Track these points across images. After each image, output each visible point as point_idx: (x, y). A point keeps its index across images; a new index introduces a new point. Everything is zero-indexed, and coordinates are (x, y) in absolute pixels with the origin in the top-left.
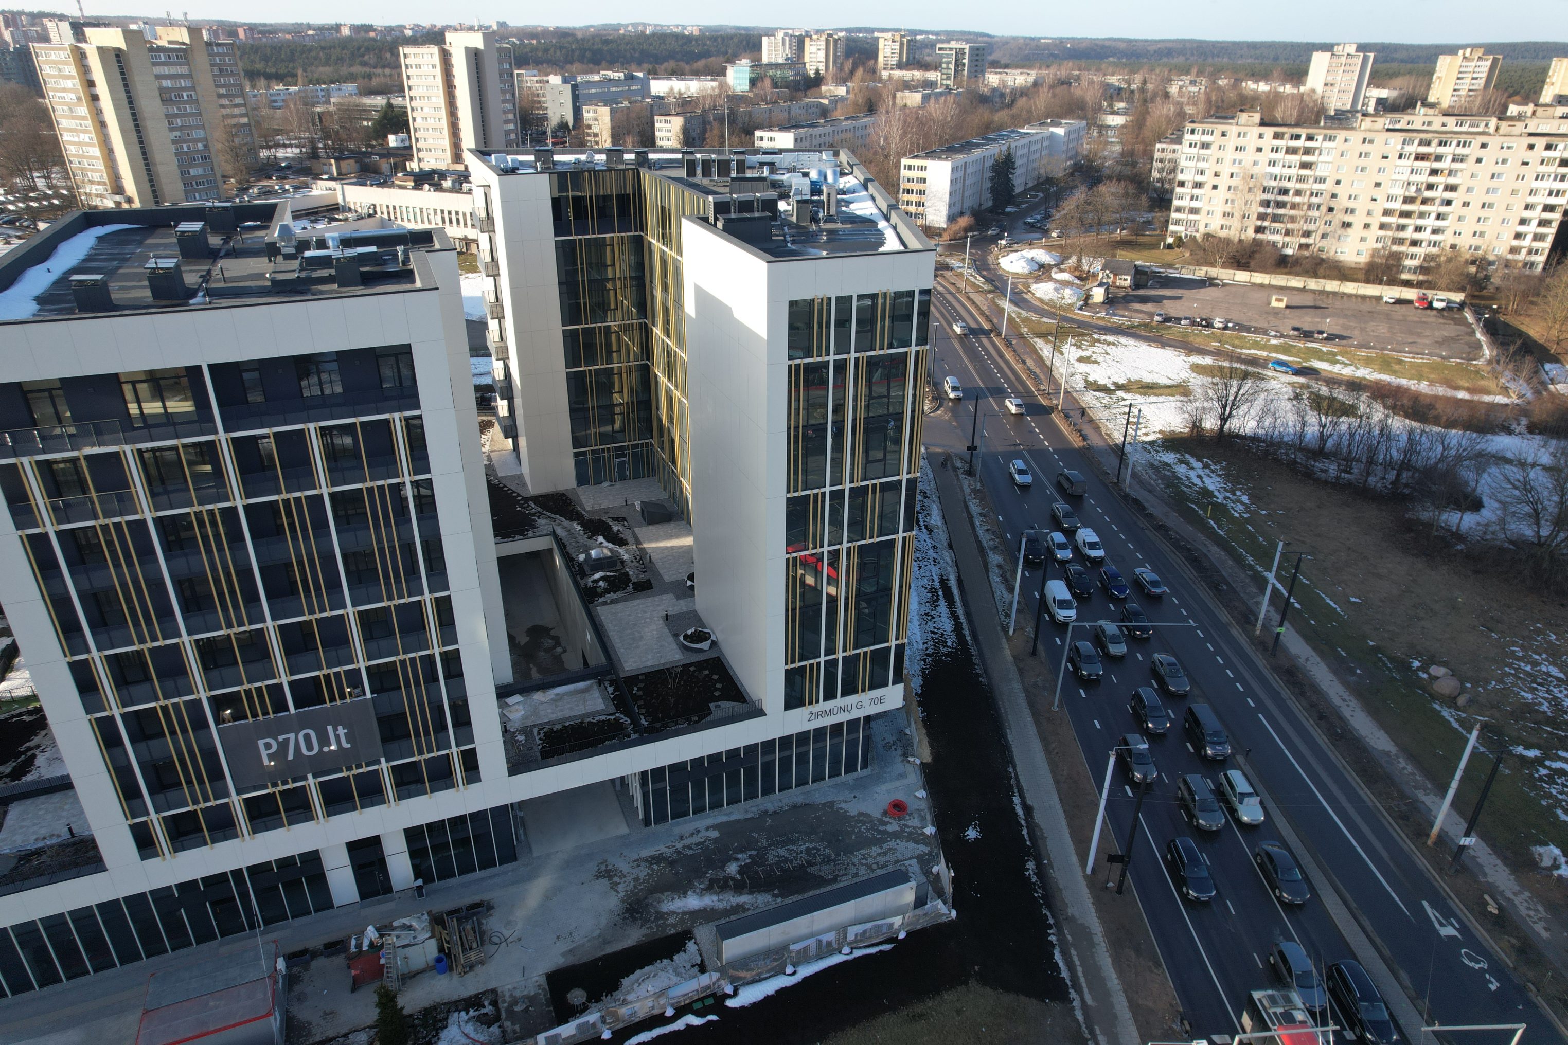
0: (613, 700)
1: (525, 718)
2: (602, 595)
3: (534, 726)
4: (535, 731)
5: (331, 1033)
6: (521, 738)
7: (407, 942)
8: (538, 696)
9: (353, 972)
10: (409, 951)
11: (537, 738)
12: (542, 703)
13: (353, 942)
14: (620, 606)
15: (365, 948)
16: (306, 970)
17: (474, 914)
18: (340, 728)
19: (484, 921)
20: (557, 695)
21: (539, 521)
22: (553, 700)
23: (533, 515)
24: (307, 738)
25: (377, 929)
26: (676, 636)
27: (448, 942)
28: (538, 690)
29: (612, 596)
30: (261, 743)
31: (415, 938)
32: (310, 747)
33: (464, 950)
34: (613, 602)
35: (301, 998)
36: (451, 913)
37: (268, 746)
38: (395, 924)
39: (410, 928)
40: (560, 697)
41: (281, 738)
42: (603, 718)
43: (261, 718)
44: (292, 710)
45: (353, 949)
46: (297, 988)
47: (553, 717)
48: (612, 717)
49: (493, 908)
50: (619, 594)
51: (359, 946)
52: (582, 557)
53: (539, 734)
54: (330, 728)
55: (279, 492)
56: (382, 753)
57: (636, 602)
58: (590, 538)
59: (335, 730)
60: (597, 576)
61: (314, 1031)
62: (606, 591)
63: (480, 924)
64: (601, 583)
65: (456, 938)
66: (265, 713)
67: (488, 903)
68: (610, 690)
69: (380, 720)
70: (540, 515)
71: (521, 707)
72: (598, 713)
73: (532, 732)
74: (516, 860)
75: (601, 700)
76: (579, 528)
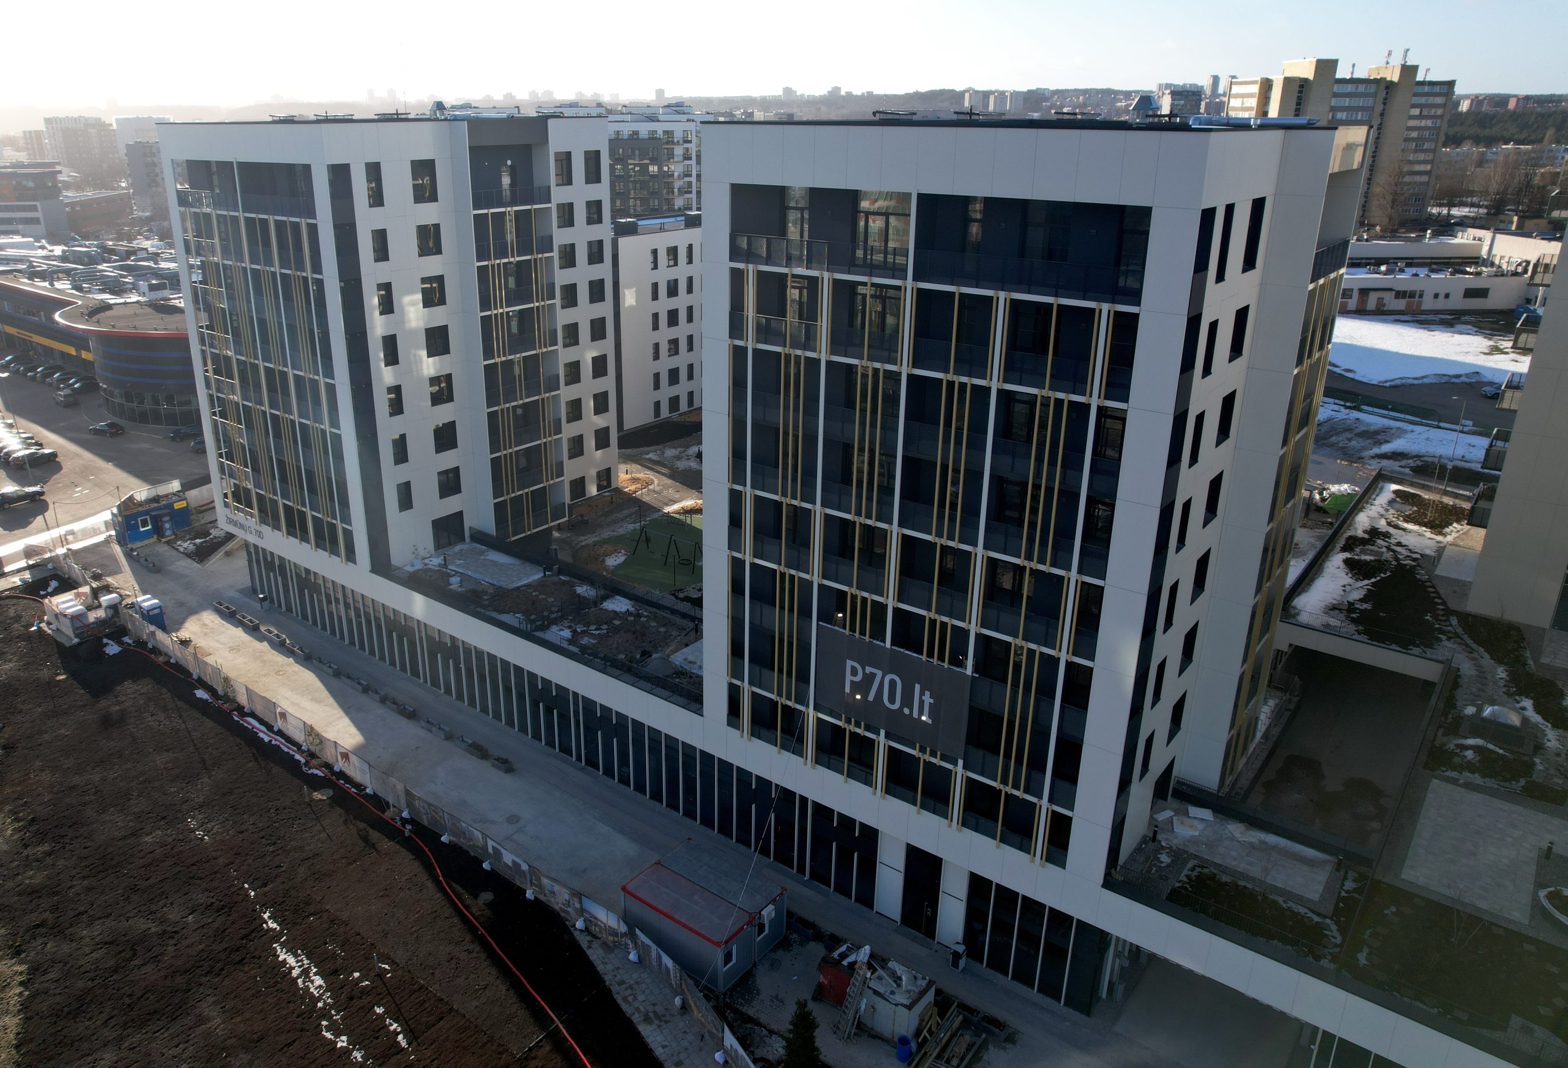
0: (1340, 899)
1: (1194, 841)
2: (1460, 768)
3: (1196, 857)
4: (1191, 864)
5: (763, 1019)
6: (1165, 858)
7: (881, 990)
8: (1236, 829)
9: (822, 979)
10: (880, 1003)
11: (1185, 872)
12: (1233, 839)
13: (843, 948)
14: (1476, 797)
15: (845, 963)
16: (801, 945)
17: (990, 1032)
18: (927, 693)
19: (991, 1047)
20: (1262, 842)
21: (1446, 643)
22: (1252, 846)
23: (1444, 633)
24: (893, 683)
25: (872, 956)
26: (1540, 885)
27: (930, 1032)
28: (1242, 821)
29: (1477, 779)
30: (849, 663)
31: (893, 993)
32: (892, 700)
33: (939, 1057)
34: (1468, 786)
35: (775, 965)
36: (963, 1007)
37: (854, 672)
38: (892, 964)
39: (898, 980)
40: (1265, 848)
41: (869, 670)
42: (1303, 910)
43: (857, 635)
44: (888, 644)
45: (836, 955)
46: (780, 954)
47: (1231, 863)
48: (1316, 919)
49: (1014, 1042)
50: (1490, 783)
51: (843, 956)
52: (1470, 710)
53: (1193, 869)
54: (917, 687)
55: (946, 370)
56: (962, 753)
57: (1507, 806)
58: (1508, 694)
59: (922, 693)
60: (1471, 742)
61: (754, 1003)
62: (1470, 767)
63: (984, 1046)
64: (1469, 754)
65: (944, 1036)
66: (863, 633)
67: (1015, 1033)
68: (1349, 885)
69: (972, 709)
70: (1455, 636)
71: (1201, 826)
72: (1300, 900)
73: (1186, 861)
74: (1088, 1013)
75: (1320, 888)
76: (1503, 675)
